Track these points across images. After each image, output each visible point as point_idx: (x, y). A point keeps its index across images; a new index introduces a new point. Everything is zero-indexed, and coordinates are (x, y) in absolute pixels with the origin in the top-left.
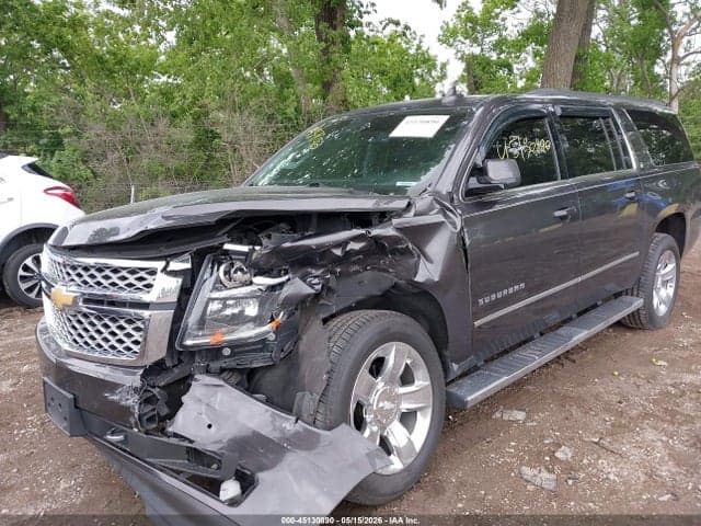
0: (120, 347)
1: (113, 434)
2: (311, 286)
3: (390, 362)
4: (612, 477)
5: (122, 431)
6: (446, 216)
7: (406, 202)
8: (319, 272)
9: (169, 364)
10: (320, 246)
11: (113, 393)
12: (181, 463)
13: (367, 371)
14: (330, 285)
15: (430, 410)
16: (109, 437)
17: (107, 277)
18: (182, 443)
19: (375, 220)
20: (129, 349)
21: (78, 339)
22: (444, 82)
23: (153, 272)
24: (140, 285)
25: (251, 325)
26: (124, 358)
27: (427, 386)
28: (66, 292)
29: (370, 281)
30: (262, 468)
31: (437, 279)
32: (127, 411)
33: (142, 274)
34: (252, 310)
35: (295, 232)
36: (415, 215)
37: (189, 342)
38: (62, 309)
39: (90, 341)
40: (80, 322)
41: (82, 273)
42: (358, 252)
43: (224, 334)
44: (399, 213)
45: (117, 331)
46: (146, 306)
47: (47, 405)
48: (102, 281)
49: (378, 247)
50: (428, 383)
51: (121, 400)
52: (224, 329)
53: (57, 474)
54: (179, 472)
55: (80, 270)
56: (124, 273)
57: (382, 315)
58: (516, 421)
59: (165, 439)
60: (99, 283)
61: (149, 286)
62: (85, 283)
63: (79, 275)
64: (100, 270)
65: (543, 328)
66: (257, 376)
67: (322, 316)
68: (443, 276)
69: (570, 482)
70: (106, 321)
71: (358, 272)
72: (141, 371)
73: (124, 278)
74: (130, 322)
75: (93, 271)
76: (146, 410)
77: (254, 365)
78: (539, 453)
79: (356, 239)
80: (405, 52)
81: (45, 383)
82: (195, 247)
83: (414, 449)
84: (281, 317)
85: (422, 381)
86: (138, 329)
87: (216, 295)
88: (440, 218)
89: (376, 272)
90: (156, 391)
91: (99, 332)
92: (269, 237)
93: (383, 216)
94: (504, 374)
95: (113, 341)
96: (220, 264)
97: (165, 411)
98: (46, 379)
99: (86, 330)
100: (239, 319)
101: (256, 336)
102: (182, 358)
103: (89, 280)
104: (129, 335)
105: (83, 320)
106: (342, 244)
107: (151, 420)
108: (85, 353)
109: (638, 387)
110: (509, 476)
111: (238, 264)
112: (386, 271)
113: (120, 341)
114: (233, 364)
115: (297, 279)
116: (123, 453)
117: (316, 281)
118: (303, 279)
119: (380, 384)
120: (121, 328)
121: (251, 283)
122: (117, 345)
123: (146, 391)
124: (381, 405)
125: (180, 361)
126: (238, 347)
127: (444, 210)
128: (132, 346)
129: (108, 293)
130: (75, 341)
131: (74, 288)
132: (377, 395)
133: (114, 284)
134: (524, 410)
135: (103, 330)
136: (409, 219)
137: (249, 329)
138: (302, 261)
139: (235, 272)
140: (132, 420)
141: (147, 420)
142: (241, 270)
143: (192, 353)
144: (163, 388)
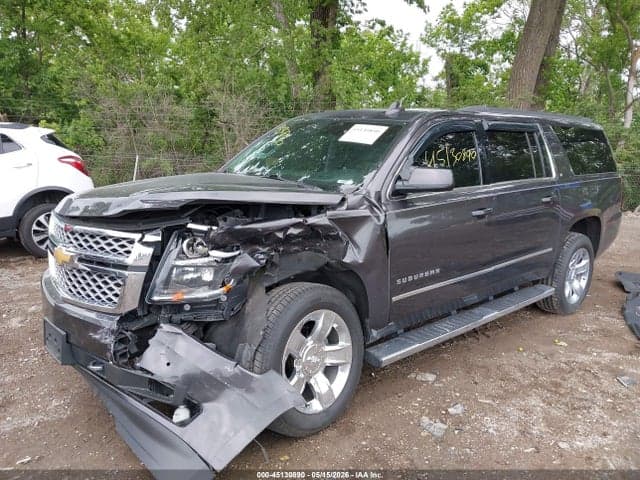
0: (104, 298)
1: (94, 364)
2: (258, 261)
3: (319, 325)
4: (491, 431)
5: (102, 363)
6: (372, 211)
7: (340, 198)
8: (265, 250)
9: (140, 313)
10: (264, 230)
11: (96, 333)
12: (144, 390)
13: (299, 331)
14: (274, 260)
15: (349, 366)
16: (91, 367)
17: (97, 243)
18: (145, 375)
19: (314, 211)
20: (110, 300)
21: (73, 289)
22: (425, 77)
23: (132, 242)
24: (121, 250)
25: (206, 288)
26: (106, 306)
27: (348, 347)
28: (66, 251)
29: (308, 259)
30: (207, 400)
31: (361, 261)
32: (105, 347)
33: (124, 242)
34: (208, 276)
35: (248, 217)
36: (347, 209)
37: (156, 298)
38: (61, 265)
39: (82, 292)
40: (74, 275)
41: (79, 237)
42: (297, 236)
43: (184, 294)
44: (333, 207)
45: (102, 285)
46: (125, 267)
47: (46, 339)
48: (94, 245)
49: (314, 232)
50: (349, 344)
51: (101, 338)
52: (184, 290)
53: (50, 394)
54: (142, 398)
55: (77, 235)
56: (110, 241)
57: (315, 287)
58: (427, 382)
59: (133, 372)
60: (91, 247)
61: (129, 252)
62: (81, 245)
63: (76, 239)
64: (92, 237)
65: (461, 307)
66: (211, 329)
67: (267, 284)
68: (367, 260)
69: (456, 432)
70: (95, 276)
71: (298, 251)
72: (118, 318)
73: (109, 245)
74: (112, 279)
75: (87, 237)
76: (120, 348)
77: (208, 320)
78: (438, 408)
79: (295, 225)
80: (391, 48)
81: (45, 322)
82: (164, 225)
83: (333, 396)
84: (232, 283)
85: (344, 342)
86: (118, 285)
87: (180, 263)
88: (367, 213)
89: (312, 253)
90: (128, 334)
91: (88, 285)
92: (225, 220)
93: (320, 208)
94: (417, 342)
95: (99, 293)
96: (184, 239)
97: (135, 350)
98: (46, 318)
99: (79, 282)
100: (197, 283)
101: (210, 297)
102: (151, 309)
103: (83, 243)
104: (111, 289)
105: (77, 274)
106: (284, 229)
107: (123, 355)
108: (77, 300)
109: (536, 361)
110: (409, 424)
111: (199, 240)
112: (320, 252)
113: (104, 293)
114: (191, 318)
115: (246, 254)
116: (101, 380)
117: (262, 256)
118: (252, 254)
119: (310, 342)
120: (106, 283)
121: (208, 255)
122: (101, 296)
123: (121, 333)
124: (309, 358)
125: (149, 312)
126: (196, 305)
127: (371, 206)
128: (113, 298)
129: (98, 255)
130: (70, 290)
131: (72, 249)
132: (307, 351)
133: (102, 249)
134: (436, 374)
135: (91, 283)
136: (342, 212)
137: (204, 291)
138: (251, 241)
139: (197, 245)
140: (109, 355)
141: (121, 356)
142: (202, 244)
143: (160, 306)
144: (134, 332)
